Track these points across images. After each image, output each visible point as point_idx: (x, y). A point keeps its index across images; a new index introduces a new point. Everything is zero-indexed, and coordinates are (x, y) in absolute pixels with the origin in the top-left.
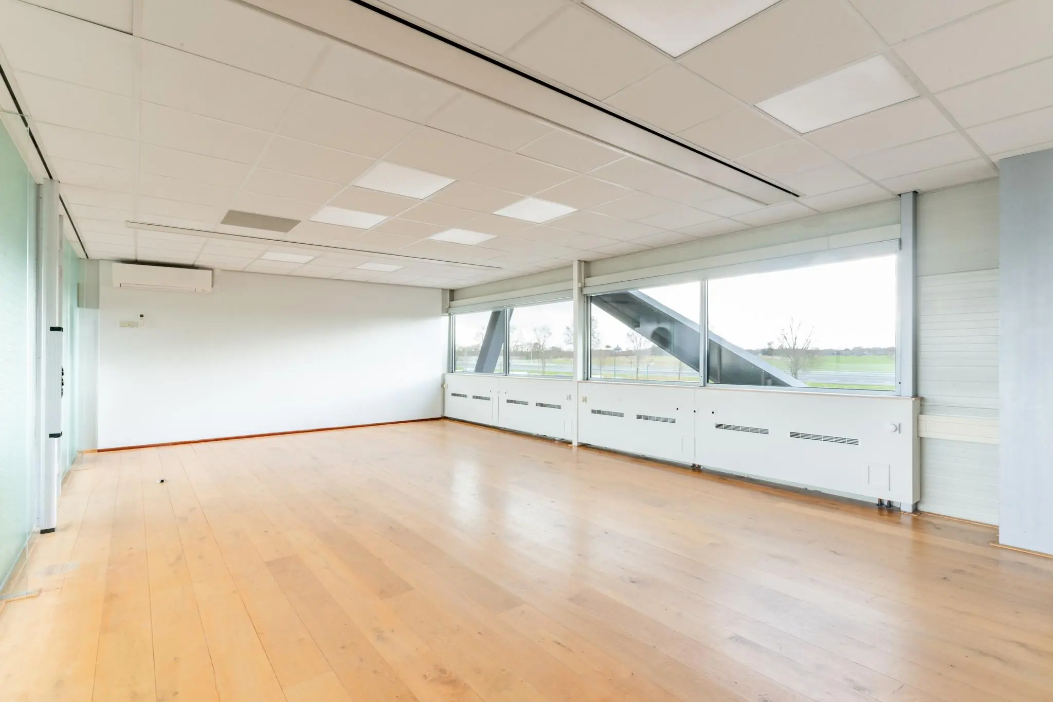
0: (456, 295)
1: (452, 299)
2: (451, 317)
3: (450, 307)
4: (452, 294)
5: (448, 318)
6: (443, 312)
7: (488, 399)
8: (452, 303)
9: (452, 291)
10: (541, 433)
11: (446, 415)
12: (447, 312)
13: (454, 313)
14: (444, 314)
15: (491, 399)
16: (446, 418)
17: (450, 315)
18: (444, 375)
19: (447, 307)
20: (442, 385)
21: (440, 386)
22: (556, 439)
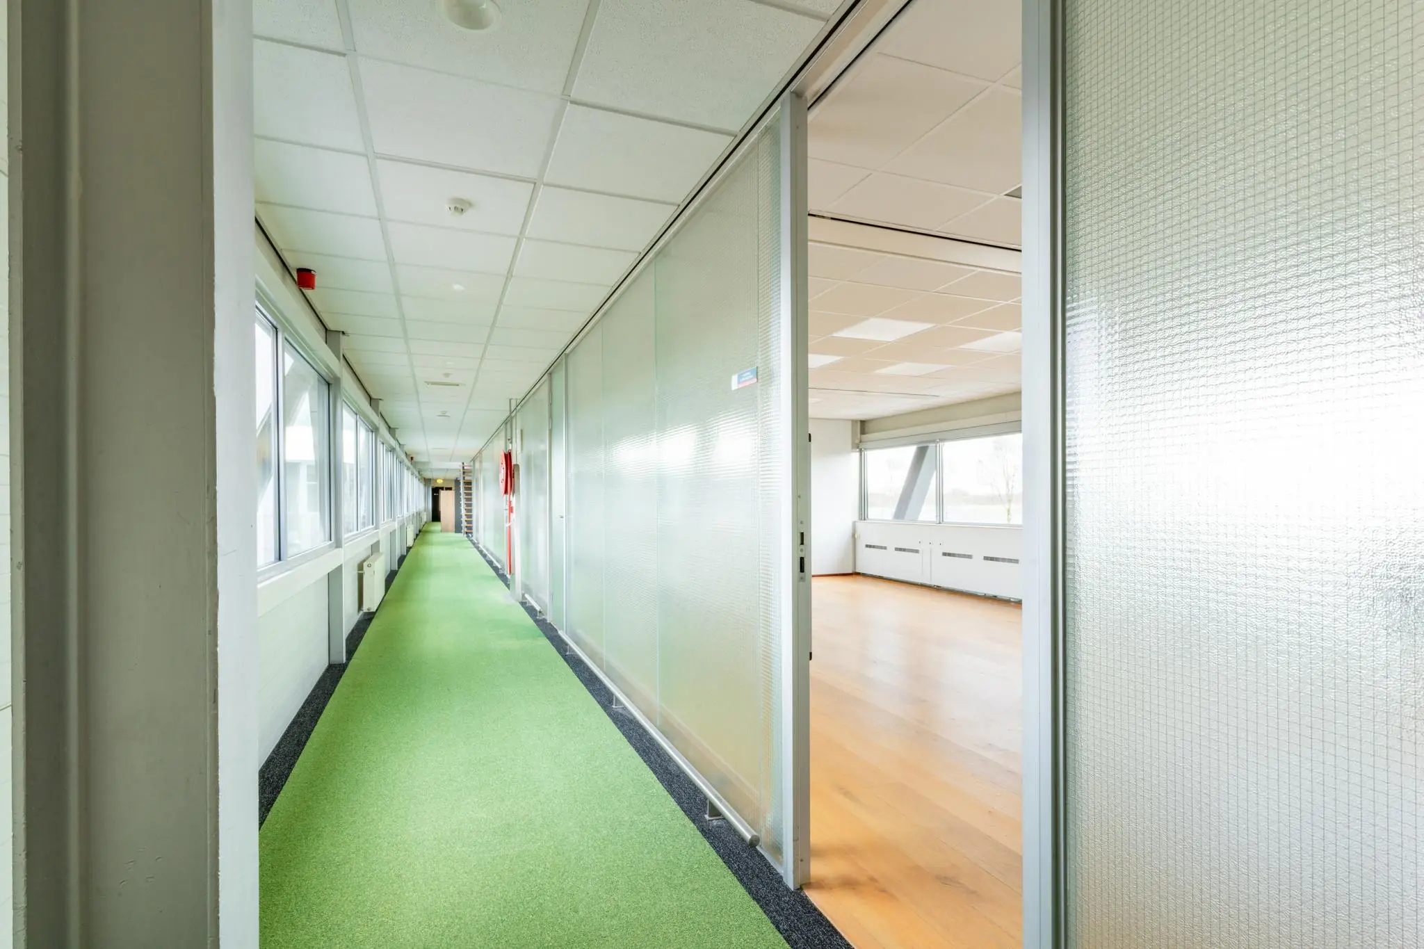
0: (869, 427)
1: (863, 432)
2: (863, 453)
3: (861, 442)
4: (863, 426)
5: (858, 454)
6: (853, 448)
7: (917, 551)
8: (864, 436)
9: (863, 422)
10: (991, 592)
11: (858, 571)
12: (858, 447)
13: (865, 449)
14: (854, 450)
15: (921, 552)
16: (858, 574)
17: (861, 451)
18: (854, 523)
19: (857, 441)
20: (853, 535)
21: (851, 535)
22: (1012, 600)
